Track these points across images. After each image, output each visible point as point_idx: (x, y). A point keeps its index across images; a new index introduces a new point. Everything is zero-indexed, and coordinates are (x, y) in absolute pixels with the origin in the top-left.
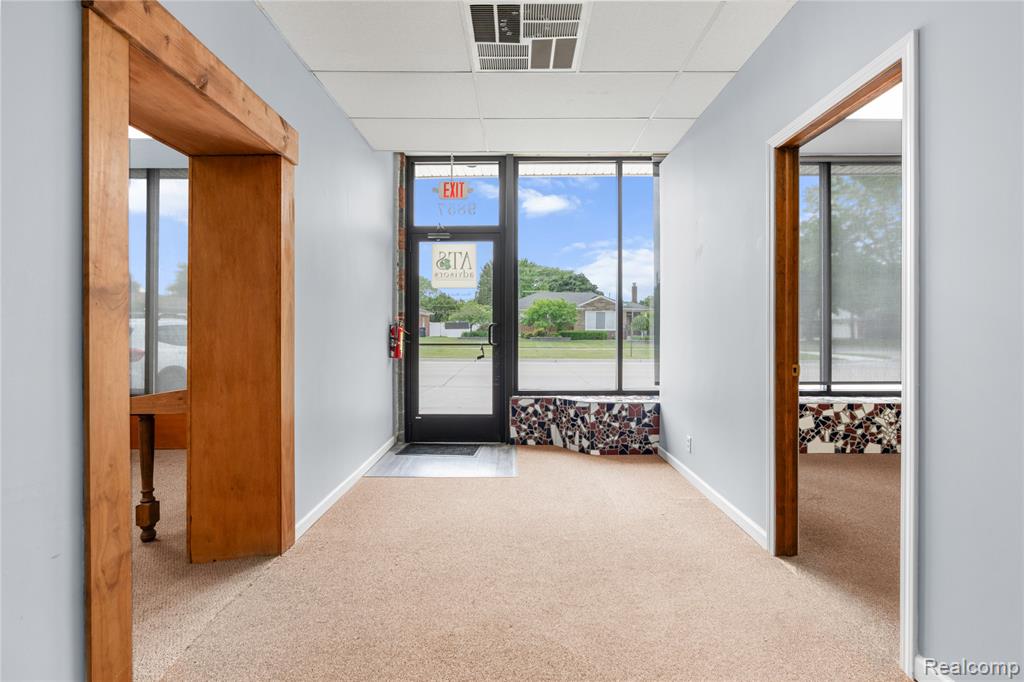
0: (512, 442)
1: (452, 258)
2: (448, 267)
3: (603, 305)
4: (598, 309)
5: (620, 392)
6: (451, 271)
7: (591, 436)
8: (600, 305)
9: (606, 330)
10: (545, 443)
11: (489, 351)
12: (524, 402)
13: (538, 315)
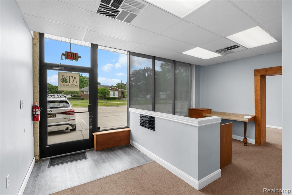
1: (68, 78)
2: (66, 82)
3: (115, 89)
4: (113, 91)
6: (67, 84)
8: (114, 90)
9: (115, 97)
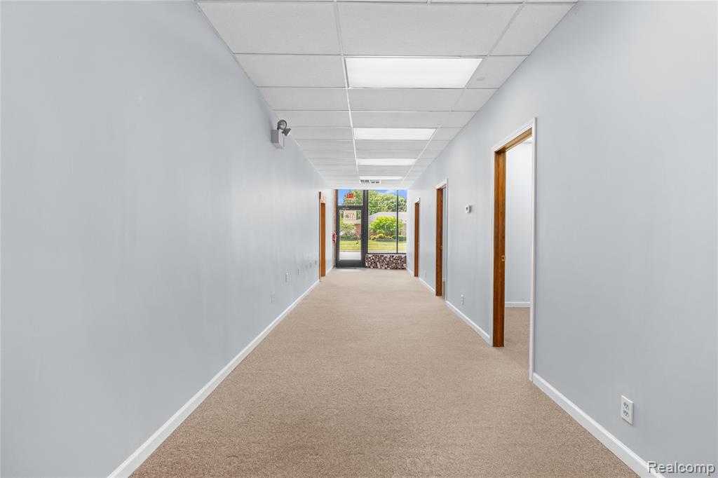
0: (366, 267)
5: (397, 253)
7: (388, 264)
10: (376, 267)
11: (360, 241)
12: (370, 256)
13: (380, 226)
